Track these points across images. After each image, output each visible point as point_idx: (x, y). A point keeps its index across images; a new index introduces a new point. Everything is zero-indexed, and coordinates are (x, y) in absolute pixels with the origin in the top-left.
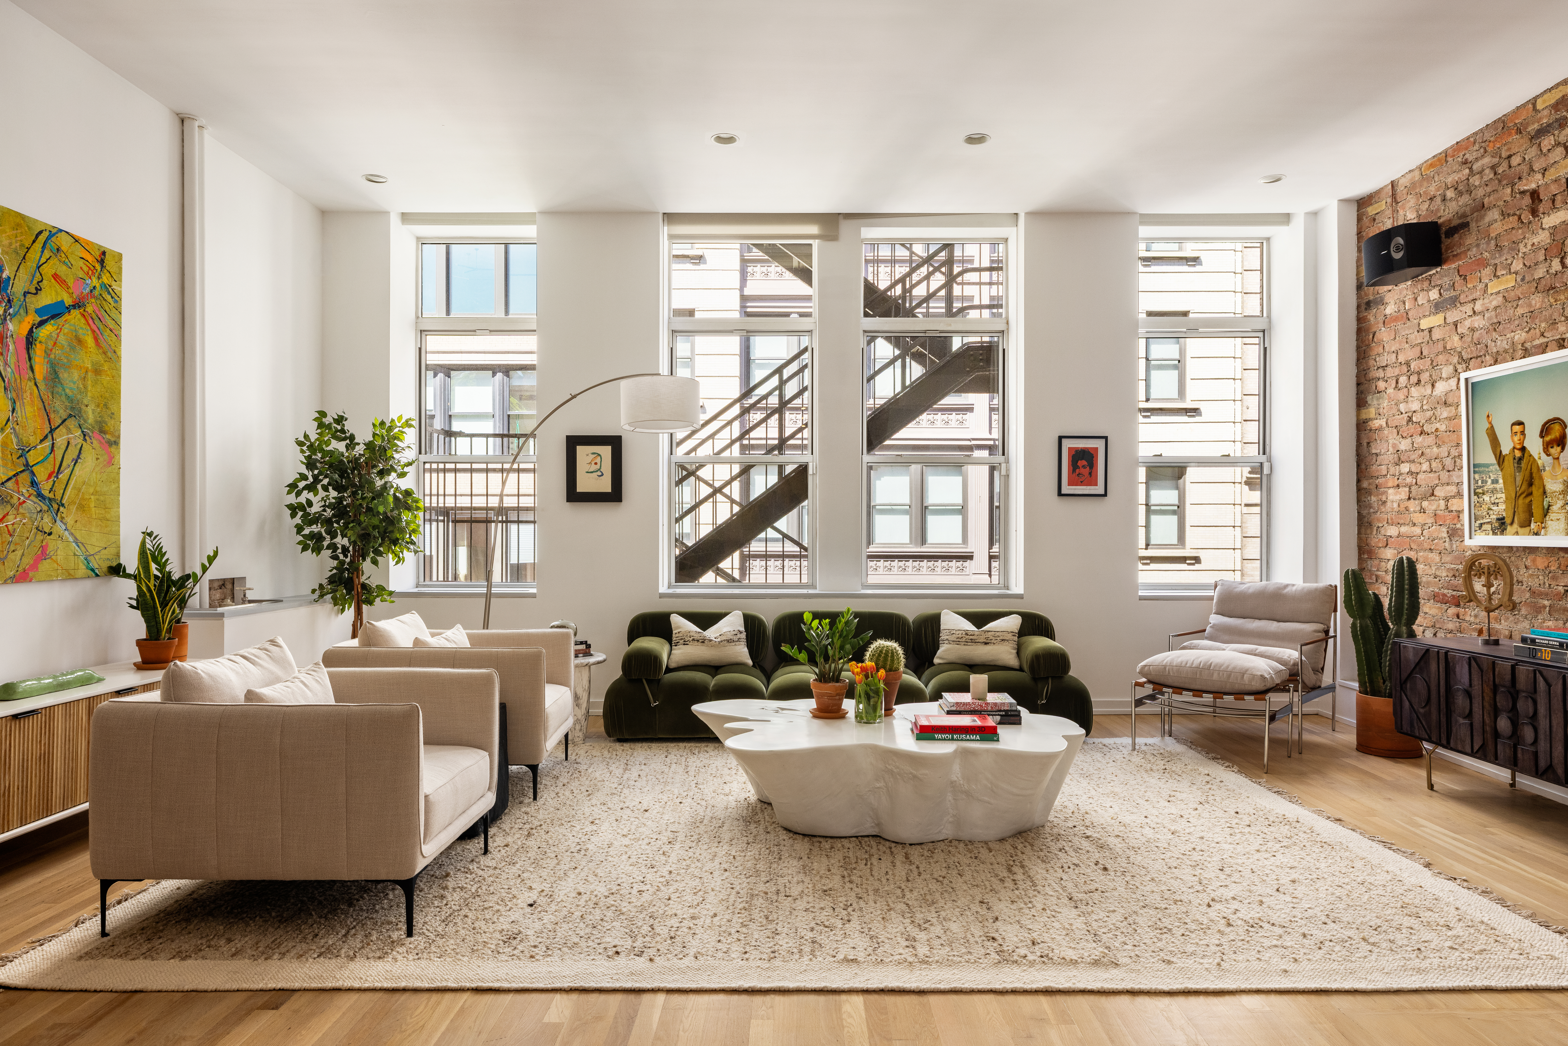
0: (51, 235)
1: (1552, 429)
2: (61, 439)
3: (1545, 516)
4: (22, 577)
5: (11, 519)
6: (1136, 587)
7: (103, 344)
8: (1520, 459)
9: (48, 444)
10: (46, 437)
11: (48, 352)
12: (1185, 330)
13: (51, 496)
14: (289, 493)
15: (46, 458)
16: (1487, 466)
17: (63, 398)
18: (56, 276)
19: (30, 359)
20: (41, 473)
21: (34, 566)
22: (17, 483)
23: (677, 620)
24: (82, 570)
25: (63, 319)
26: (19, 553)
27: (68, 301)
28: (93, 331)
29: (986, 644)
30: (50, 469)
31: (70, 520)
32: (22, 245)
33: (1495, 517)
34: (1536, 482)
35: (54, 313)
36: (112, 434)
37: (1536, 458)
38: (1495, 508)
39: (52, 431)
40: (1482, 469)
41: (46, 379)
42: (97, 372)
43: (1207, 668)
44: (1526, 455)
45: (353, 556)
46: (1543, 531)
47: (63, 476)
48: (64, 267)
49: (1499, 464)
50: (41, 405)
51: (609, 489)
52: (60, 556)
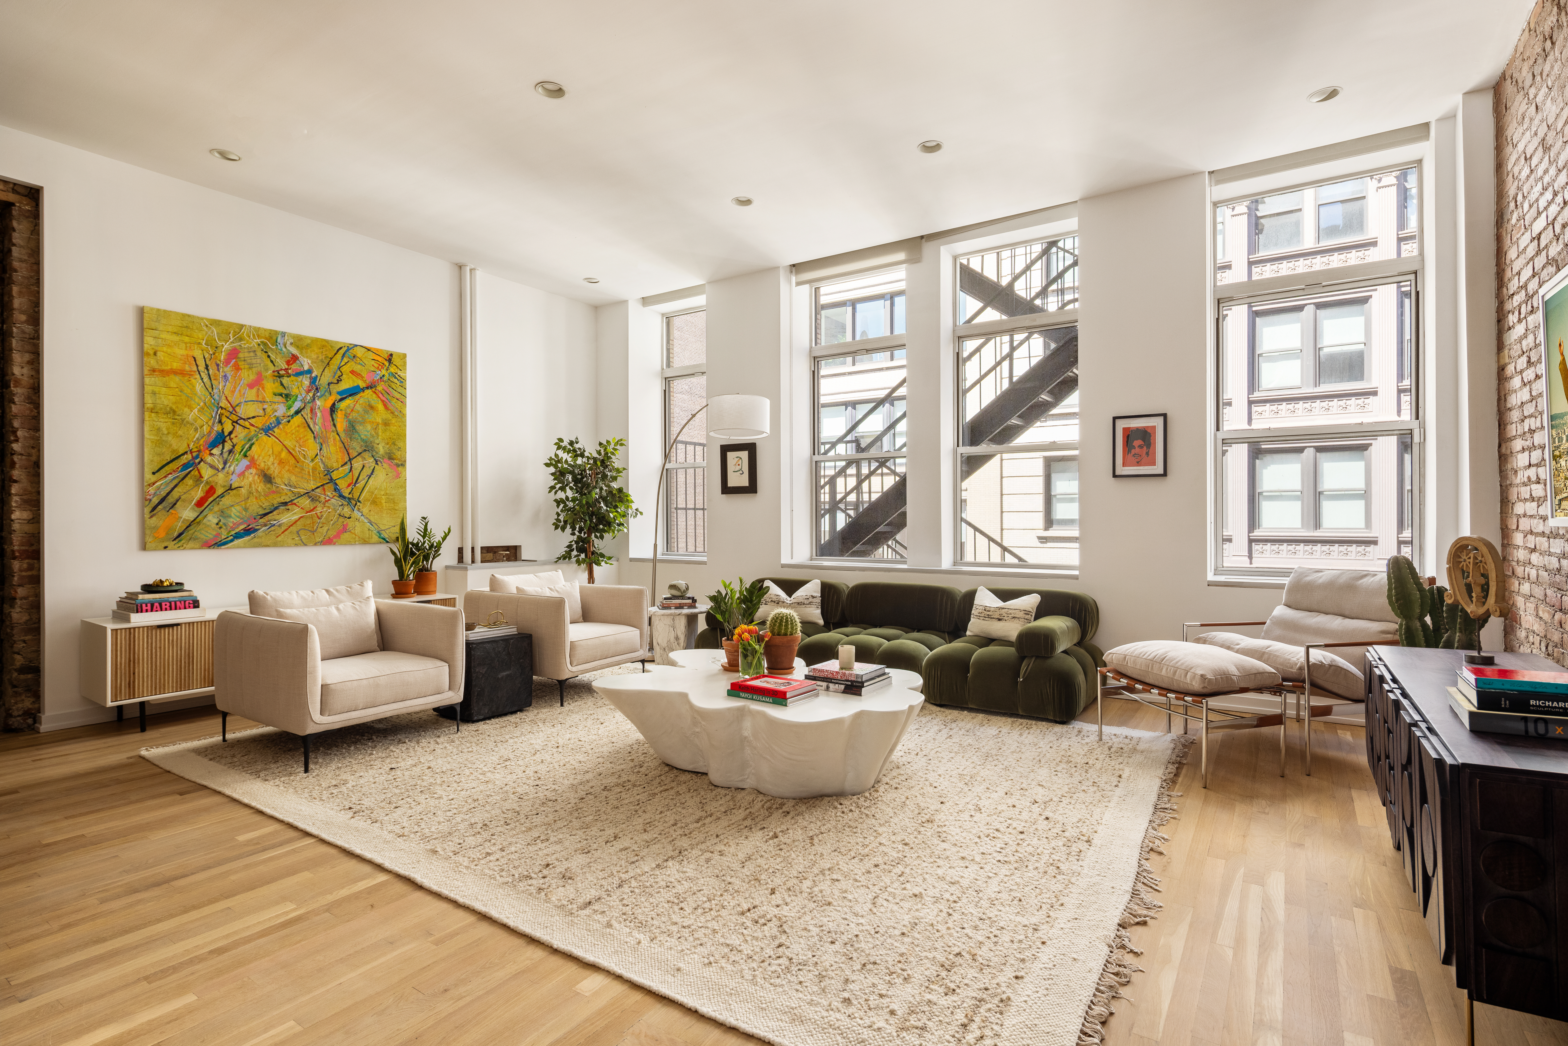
0: (348, 349)
2: (357, 464)
4: (328, 542)
5: (319, 509)
7: (390, 408)
9: (348, 467)
10: (346, 463)
11: (346, 416)
12: (1303, 287)
13: (350, 496)
14: (550, 492)
15: (346, 475)
16: (1562, 416)
17: (359, 440)
18: (352, 372)
19: (333, 420)
20: (342, 484)
21: (338, 536)
22: (324, 489)
24: (375, 538)
25: (359, 396)
26: (325, 529)
27: (362, 385)
28: (383, 401)
29: (999, 620)
30: (349, 481)
31: (365, 511)
32: (326, 357)
35: (353, 392)
36: (399, 460)
39: (350, 460)
40: (1557, 422)
41: (345, 431)
42: (386, 424)
43: (1160, 661)
47: (360, 485)
48: (359, 366)
50: (342, 445)
51: (748, 484)
52: (358, 530)
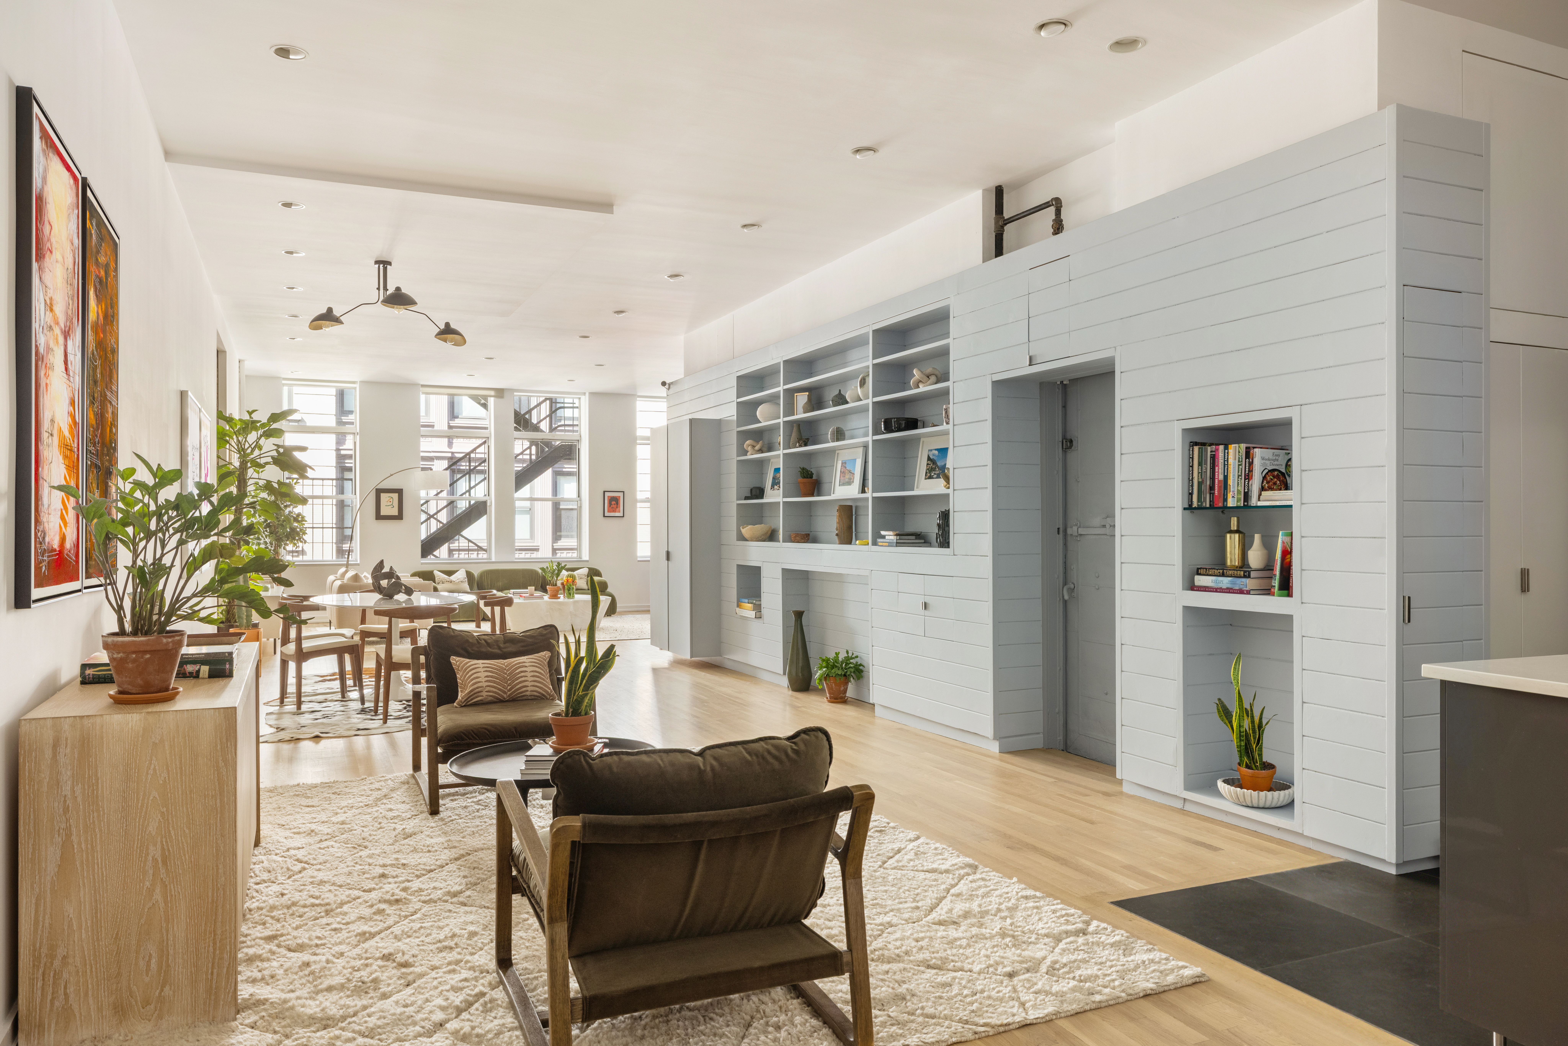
6: (637, 557)
23: (436, 573)
45: (275, 547)
51: (397, 514)
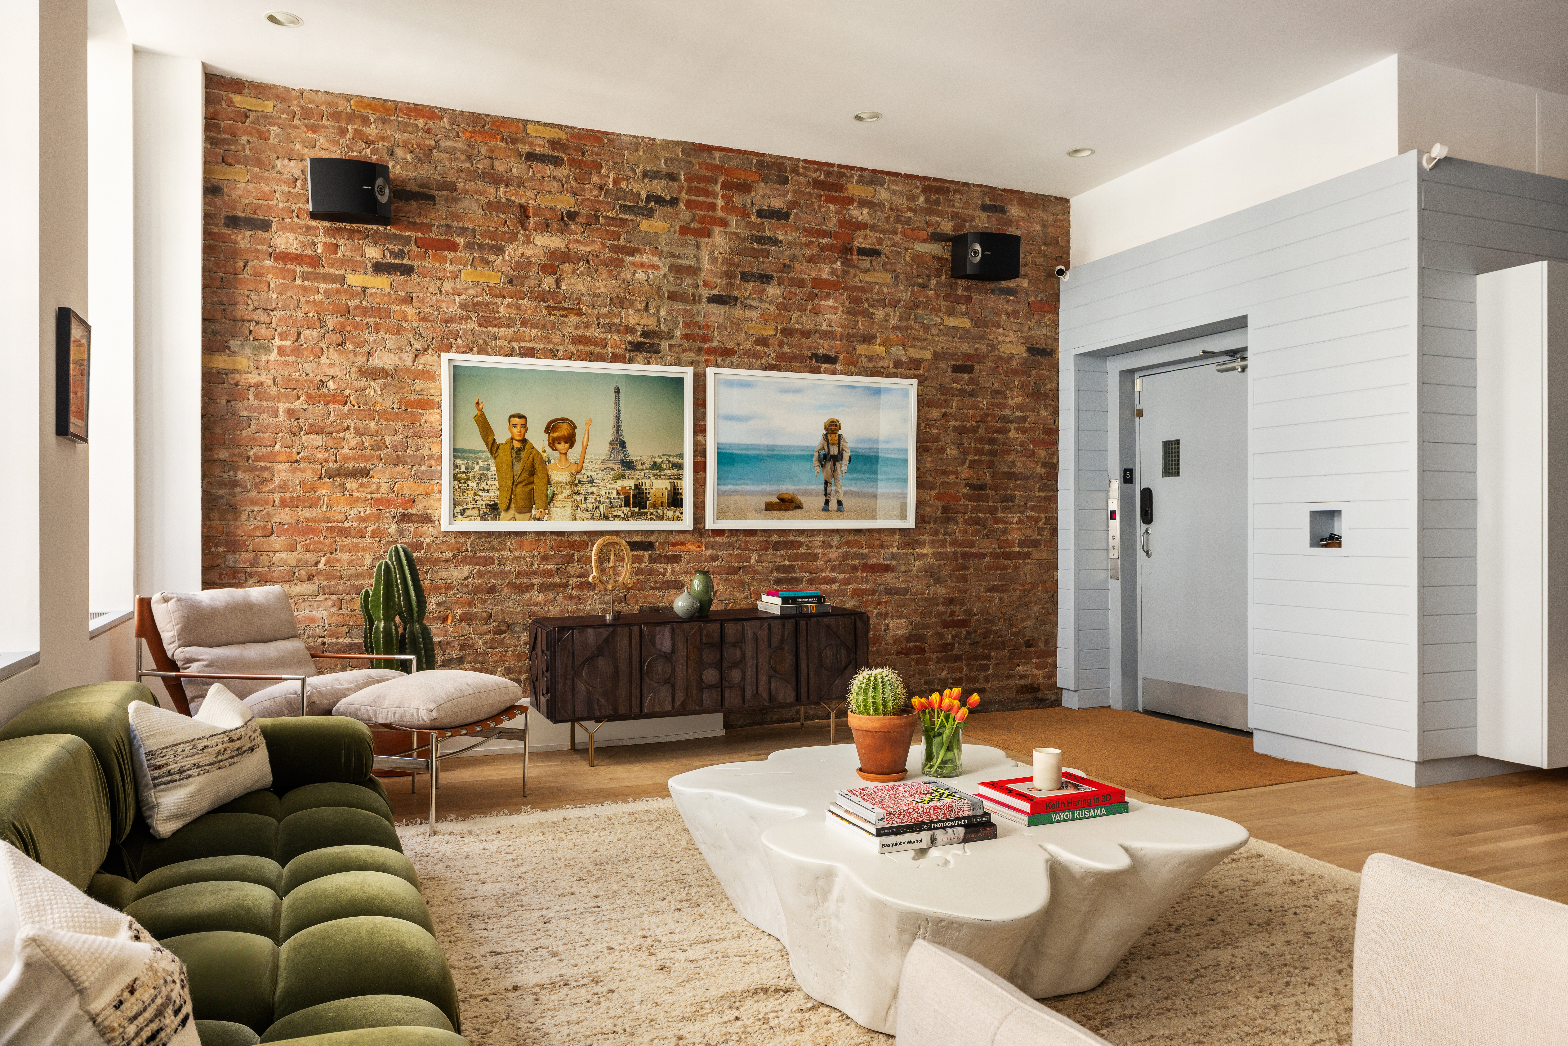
1: (560, 427)
3: (549, 503)
8: (519, 450)
16: (475, 452)
33: (484, 503)
34: (539, 472)
37: (540, 450)
38: (484, 494)
40: (464, 455)
44: (527, 447)
46: (546, 517)
49: (491, 452)
